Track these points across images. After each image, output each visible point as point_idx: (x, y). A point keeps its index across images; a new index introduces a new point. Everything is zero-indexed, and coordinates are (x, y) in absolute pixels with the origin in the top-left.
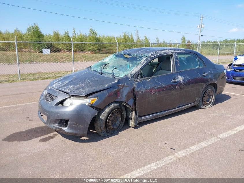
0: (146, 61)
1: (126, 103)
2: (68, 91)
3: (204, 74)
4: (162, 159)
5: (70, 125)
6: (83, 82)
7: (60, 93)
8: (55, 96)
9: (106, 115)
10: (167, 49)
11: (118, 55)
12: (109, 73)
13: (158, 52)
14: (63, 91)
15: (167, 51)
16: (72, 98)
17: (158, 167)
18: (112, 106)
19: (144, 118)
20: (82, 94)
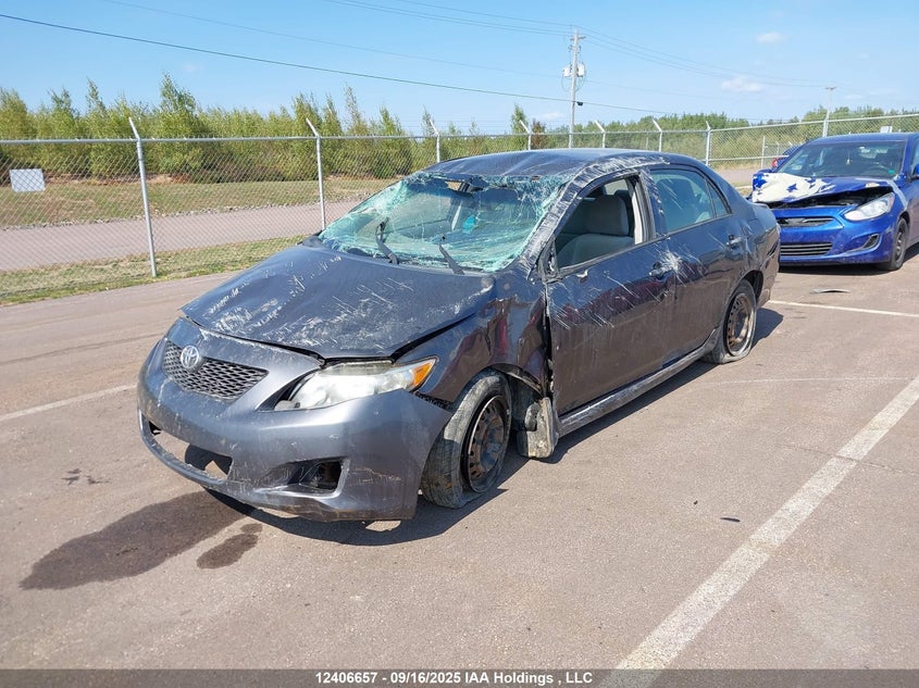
0: (567, 204)
1: (521, 369)
2: (306, 342)
3: (733, 242)
4: (723, 560)
5: (351, 479)
6: (354, 303)
7: (271, 352)
8: (251, 370)
9: (465, 423)
10: (616, 156)
11: (420, 185)
12: (429, 258)
13: (596, 167)
14: (285, 343)
15: (621, 162)
16: (330, 368)
17: (732, 593)
18: (480, 388)
19: (575, 419)
20: (374, 350)
